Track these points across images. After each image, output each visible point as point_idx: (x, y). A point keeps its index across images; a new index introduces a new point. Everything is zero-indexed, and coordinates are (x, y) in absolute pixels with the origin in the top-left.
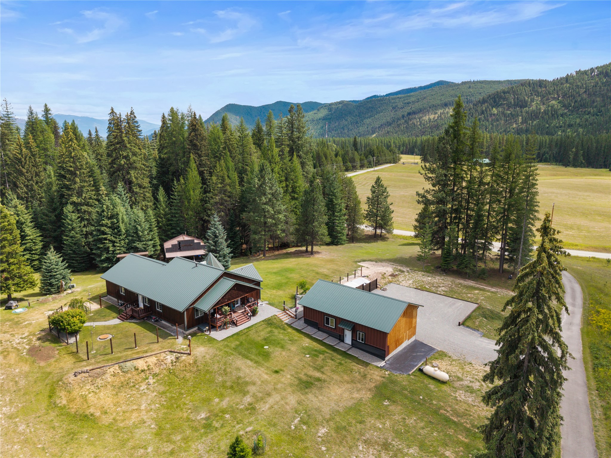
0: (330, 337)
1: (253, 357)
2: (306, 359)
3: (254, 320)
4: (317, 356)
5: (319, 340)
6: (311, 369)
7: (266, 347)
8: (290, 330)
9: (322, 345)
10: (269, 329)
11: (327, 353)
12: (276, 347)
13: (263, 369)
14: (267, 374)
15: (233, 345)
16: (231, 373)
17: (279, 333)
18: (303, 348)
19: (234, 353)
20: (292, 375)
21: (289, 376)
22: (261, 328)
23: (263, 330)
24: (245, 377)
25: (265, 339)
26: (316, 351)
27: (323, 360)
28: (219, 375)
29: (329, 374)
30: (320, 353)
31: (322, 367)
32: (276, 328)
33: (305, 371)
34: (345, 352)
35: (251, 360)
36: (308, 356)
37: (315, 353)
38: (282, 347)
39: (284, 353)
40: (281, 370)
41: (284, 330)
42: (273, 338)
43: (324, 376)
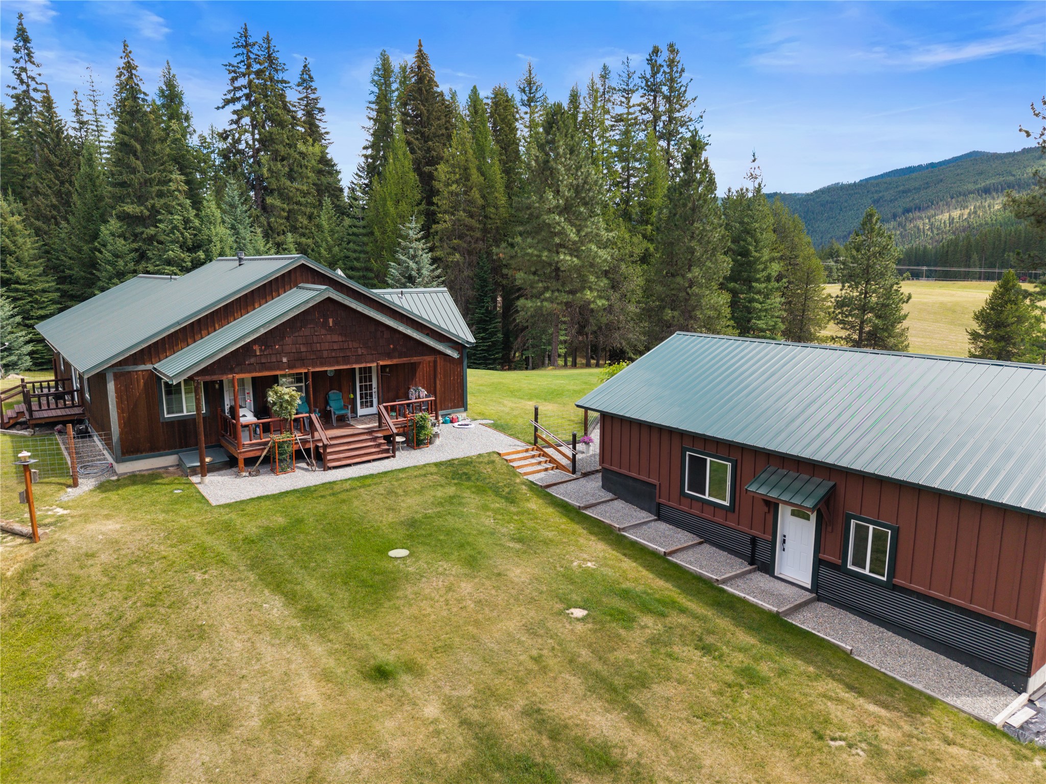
0: (707, 548)
1: (311, 585)
2: (562, 629)
3: (405, 459)
4: (627, 620)
5: (654, 554)
6: (575, 681)
7: (402, 553)
8: (535, 504)
9: (662, 575)
10: (451, 490)
11: (683, 611)
12: (446, 556)
13: (318, 649)
17: (485, 508)
18: (569, 578)
20: (453, 706)
21: (431, 710)
22: (415, 485)
23: (420, 492)
25: (412, 524)
26: (625, 594)
27: (654, 641)
30: (646, 609)
31: (642, 682)
32: (480, 491)
33: (538, 689)
34: (776, 618)
35: (291, 598)
36: (579, 613)
37: (622, 605)
38: (473, 562)
39: (466, 587)
40: (412, 668)
41: (511, 499)
42: (451, 522)
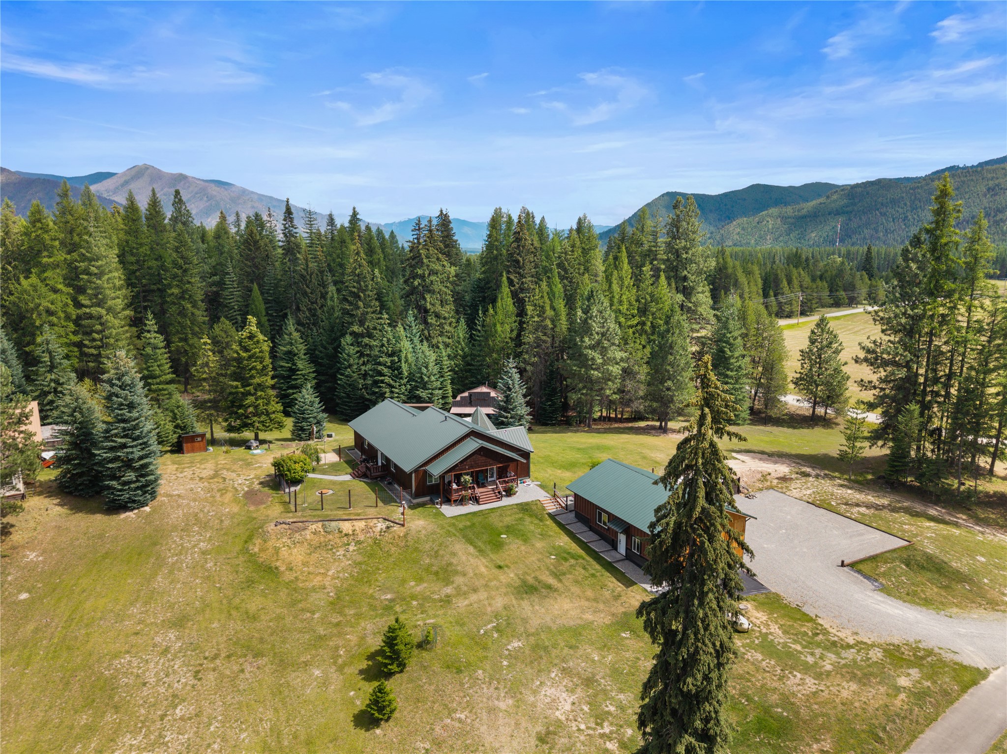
0: (602, 541)
1: (480, 544)
2: (547, 561)
3: (506, 501)
4: (566, 560)
5: (583, 542)
6: (547, 573)
7: (504, 536)
8: (549, 522)
9: (583, 549)
10: (521, 515)
11: (584, 559)
12: (518, 538)
13: (484, 561)
14: (486, 567)
15: (461, 526)
16: (443, 556)
17: (532, 523)
18: (554, 548)
19: (458, 534)
20: (516, 575)
21: (512, 575)
22: (509, 513)
23: (510, 516)
24: (457, 565)
25: (508, 527)
26: (569, 553)
27: (571, 566)
28: (428, 556)
29: (567, 584)
30: (573, 557)
31: (564, 574)
32: (531, 516)
33: (538, 574)
34: (610, 563)
35: (475, 547)
36: (553, 557)
37: (565, 555)
38: (526, 541)
39: (523, 548)
40: (507, 566)
41: (541, 520)
42: (520, 527)
43: (559, 585)
